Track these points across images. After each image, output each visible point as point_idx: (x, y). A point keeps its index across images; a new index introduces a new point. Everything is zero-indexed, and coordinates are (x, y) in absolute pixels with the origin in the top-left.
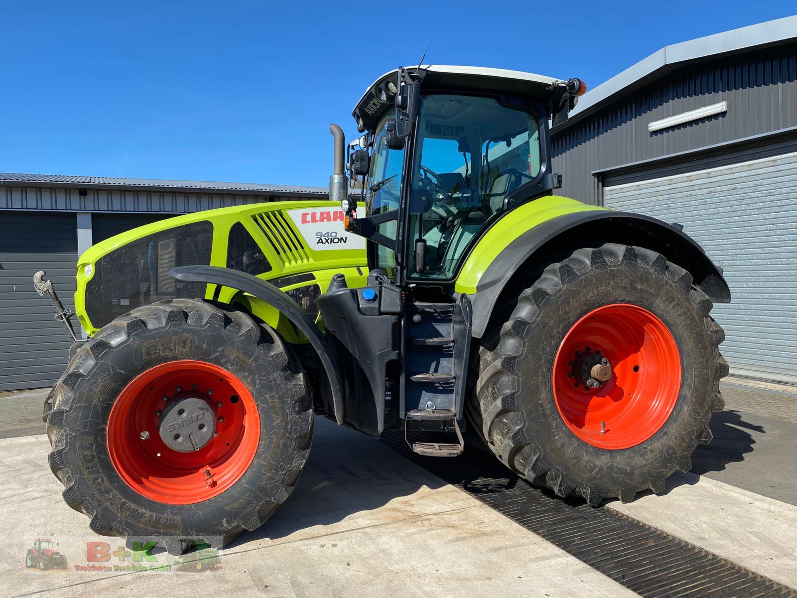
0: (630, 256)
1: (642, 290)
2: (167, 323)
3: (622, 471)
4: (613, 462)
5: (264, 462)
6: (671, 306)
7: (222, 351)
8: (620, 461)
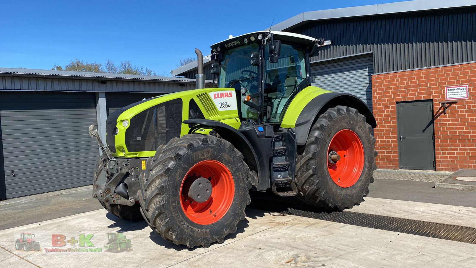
0: (348, 110)
1: (352, 123)
2: (202, 144)
3: (350, 196)
4: (347, 192)
5: (237, 202)
6: (361, 129)
7: (222, 155)
8: (349, 192)
